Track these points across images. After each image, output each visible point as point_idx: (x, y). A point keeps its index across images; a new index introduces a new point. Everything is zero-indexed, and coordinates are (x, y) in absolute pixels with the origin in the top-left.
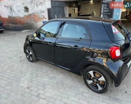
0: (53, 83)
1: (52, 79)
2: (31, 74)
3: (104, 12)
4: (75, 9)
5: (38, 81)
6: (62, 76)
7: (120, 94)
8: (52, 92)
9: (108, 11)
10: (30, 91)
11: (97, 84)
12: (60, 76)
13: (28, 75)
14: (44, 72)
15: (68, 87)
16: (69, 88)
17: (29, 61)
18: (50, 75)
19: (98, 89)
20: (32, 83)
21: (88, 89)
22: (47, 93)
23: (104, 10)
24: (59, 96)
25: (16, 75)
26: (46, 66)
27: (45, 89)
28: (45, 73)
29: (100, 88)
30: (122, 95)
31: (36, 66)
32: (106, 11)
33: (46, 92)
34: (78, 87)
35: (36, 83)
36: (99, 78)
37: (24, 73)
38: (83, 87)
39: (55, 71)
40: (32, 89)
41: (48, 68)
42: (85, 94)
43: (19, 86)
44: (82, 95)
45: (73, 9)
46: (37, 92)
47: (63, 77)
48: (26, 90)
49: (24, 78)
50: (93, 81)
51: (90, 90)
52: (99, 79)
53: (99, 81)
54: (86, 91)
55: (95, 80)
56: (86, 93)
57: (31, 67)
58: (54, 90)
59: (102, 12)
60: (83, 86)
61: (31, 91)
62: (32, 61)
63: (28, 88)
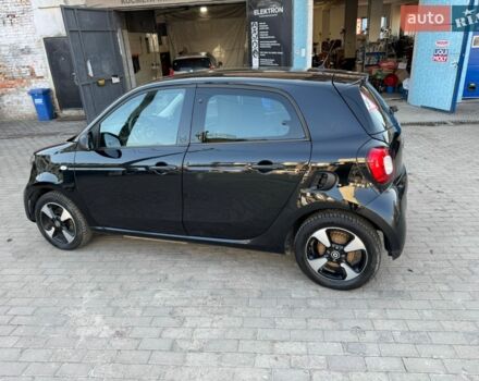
0: (198, 298)
1: (188, 287)
2: (100, 289)
3: (260, 49)
4: (147, 39)
5: (143, 304)
6: (216, 272)
7: (399, 278)
8: (215, 325)
9: (274, 43)
10: (137, 342)
11: (343, 265)
12: (209, 271)
13: (86, 295)
14: (144, 271)
15: (255, 296)
16: (260, 297)
17: (56, 250)
18: (170, 276)
19: (347, 279)
20: (123, 317)
21: (314, 286)
22: (198, 330)
23: (260, 40)
24: (242, 326)
25: (39, 308)
26: (139, 251)
27: (183, 320)
28: (151, 274)
29: (351, 274)
30: (404, 280)
31: (100, 261)
32: (268, 45)
33: (194, 329)
34: (284, 288)
35: (138, 312)
36: (345, 245)
37: (67, 291)
38: (297, 286)
39: (183, 263)
40: (138, 332)
41: (150, 258)
42: (313, 303)
43: (79, 337)
44: (308, 307)
45: (143, 39)
46: (160, 337)
47: (222, 271)
48: (118, 343)
49: (79, 308)
50: (330, 259)
51: (321, 289)
52: (347, 249)
53: (346, 254)
54: (312, 294)
55: (335, 255)
56: (314, 298)
57: (81, 267)
58: (217, 317)
59: (255, 47)
60: (297, 282)
61: (140, 339)
62: (74, 247)
63: (119, 334)
